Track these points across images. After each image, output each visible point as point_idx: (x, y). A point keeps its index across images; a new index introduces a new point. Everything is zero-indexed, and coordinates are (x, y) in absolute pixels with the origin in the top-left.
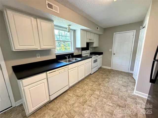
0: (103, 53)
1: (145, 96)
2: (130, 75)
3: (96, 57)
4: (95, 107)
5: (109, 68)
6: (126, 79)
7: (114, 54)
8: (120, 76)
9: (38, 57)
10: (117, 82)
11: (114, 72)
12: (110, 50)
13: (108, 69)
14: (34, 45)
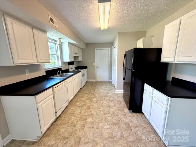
0: (87, 67)
1: (121, 92)
2: (110, 83)
3: (83, 71)
4: (97, 107)
5: (94, 80)
6: (109, 86)
7: (97, 67)
8: (105, 85)
9: (27, 74)
10: (104, 89)
11: (99, 83)
12: (94, 64)
13: (94, 82)
14: (32, 58)
